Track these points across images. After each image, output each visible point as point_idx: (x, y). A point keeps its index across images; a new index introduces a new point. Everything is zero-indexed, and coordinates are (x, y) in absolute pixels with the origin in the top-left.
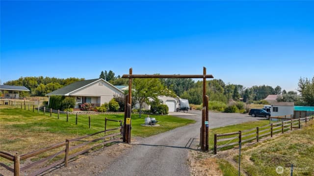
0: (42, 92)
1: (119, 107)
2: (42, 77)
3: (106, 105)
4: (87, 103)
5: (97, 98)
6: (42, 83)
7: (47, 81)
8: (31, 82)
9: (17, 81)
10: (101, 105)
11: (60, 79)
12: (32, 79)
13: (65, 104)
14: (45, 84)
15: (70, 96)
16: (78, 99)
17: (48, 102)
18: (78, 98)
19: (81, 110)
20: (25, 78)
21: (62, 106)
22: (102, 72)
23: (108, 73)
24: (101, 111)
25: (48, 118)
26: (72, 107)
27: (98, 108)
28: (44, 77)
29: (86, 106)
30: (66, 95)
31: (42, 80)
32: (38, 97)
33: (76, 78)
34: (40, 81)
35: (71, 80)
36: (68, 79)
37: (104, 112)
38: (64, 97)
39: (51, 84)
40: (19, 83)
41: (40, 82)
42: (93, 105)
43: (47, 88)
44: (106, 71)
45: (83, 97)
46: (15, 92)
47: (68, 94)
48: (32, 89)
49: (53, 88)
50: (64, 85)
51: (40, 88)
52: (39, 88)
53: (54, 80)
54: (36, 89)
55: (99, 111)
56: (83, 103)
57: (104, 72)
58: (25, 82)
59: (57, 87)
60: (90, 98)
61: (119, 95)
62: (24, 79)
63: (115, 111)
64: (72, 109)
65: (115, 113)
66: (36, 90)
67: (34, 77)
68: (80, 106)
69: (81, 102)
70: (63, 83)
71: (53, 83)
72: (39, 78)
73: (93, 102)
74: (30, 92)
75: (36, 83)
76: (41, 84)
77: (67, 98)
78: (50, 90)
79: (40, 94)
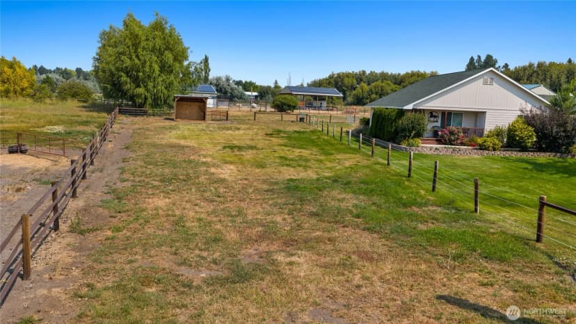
0: (363, 98)
1: (535, 139)
2: (364, 72)
3: (498, 133)
4: (452, 128)
5: (478, 116)
6: (364, 82)
7: (372, 78)
8: (346, 80)
9: (327, 79)
10: (486, 133)
11: (394, 73)
12: (348, 75)
13: (404, 130)
14: (369, 84)
15: (415, 110)
16: (432, 116)
17: (369, 120)
18: (432, 113)
19: (439, 142)
20: (339, 74)
21: (396, 132)
22: (472, 59)
23: (483, 59)
24: (487, 149)
25: (365, 162)
26: (419, 135)
27: (480, 141)
28: (368, 72)
29: (452, 133)
30: (405, 108)
31: (363, 77)
32: (355, 107)
33: (422, 71)
34: (360, 78)
35: (413, 74)
36: (407, 74)
37: (494, 150)
38: (401, 113)
39: (379, 83)
40: (329, 83)
41: (361, 80)
42: (465, 131)
43: (371, 90)
44: (479, 57)
45: (443, 113)
46: (322, 99)
47: (410, 107)
48: (348, 93)
49: (382, 90)
50: (399, 84)
51: (361, 91)
52: (358, 91)
53: (384, 76)
54: (354, 92)
55: (482, 147)
56: (443, 126)
57: (476, 58)
58: (337, 82)
59: (388, 89)
60: (460, 114)
61: (534, 109)
62: (336, 76)
63: (524, 149)
64: (418, 141)
65: (525, 155)
66: (354, 95)
67: (351, 72)
68: (435, 133)
69: (439, 124)
70: (399, 81)
71: (382, 82)
72: (360, 74)
73: (467, 123)
74: (344, 98)
75: (355, 81)
76: (362, 84)
77: (409, 114)
78: (376, 93)
79: (359, 101)
